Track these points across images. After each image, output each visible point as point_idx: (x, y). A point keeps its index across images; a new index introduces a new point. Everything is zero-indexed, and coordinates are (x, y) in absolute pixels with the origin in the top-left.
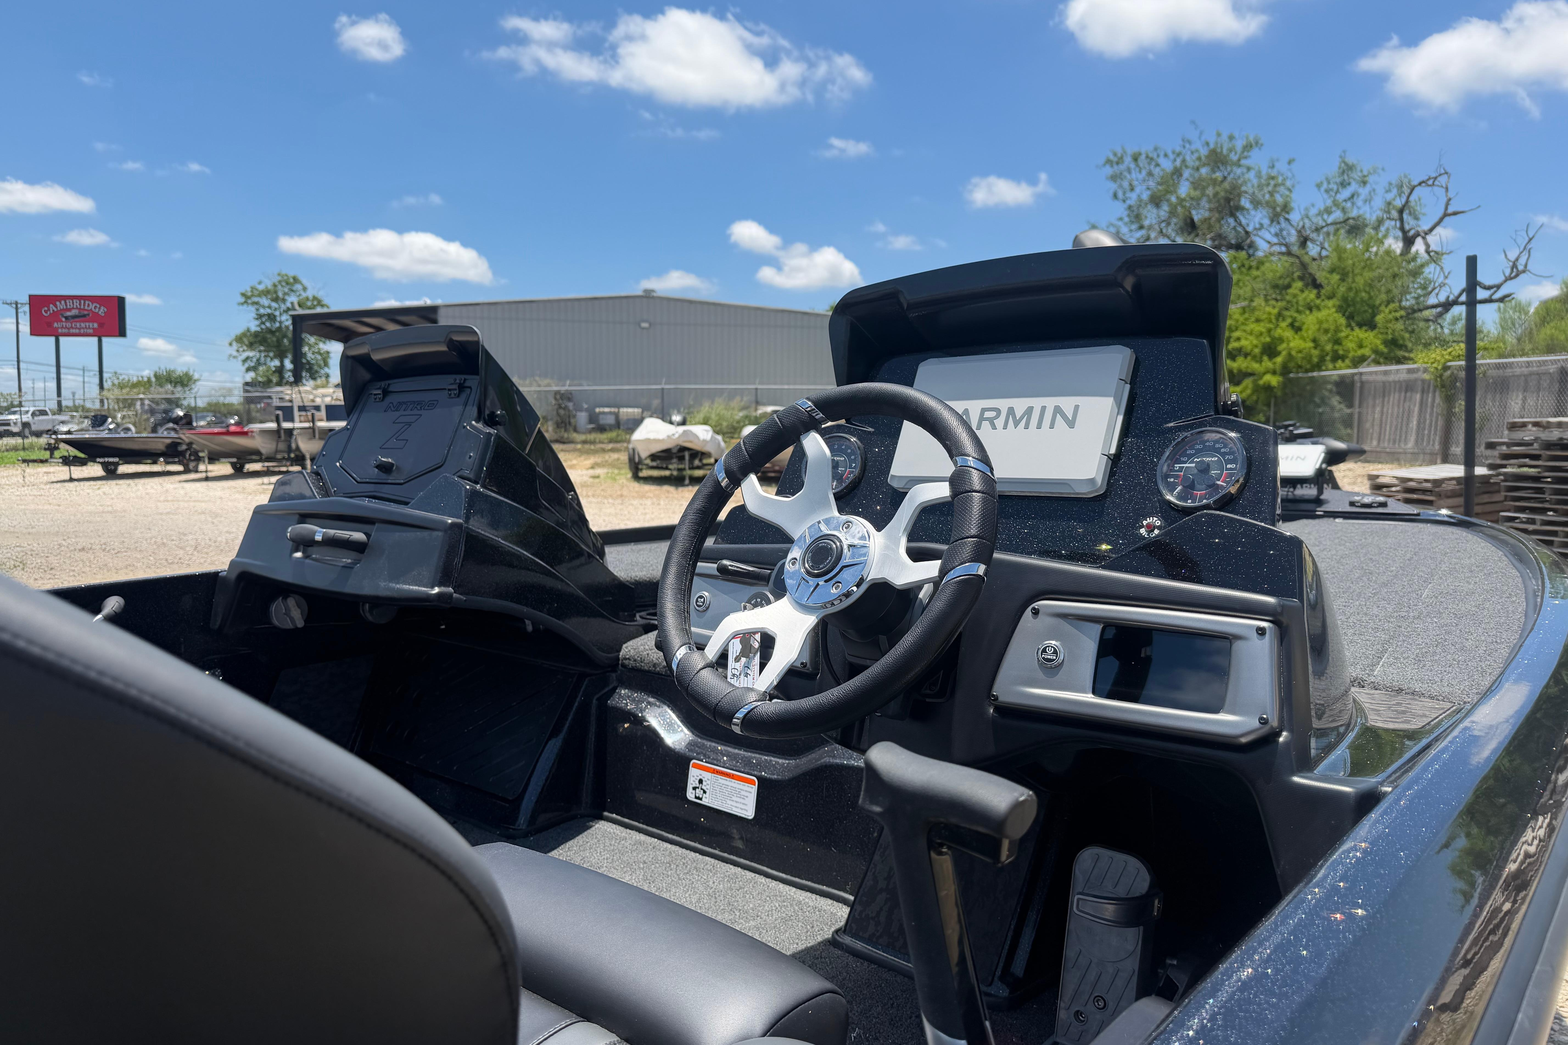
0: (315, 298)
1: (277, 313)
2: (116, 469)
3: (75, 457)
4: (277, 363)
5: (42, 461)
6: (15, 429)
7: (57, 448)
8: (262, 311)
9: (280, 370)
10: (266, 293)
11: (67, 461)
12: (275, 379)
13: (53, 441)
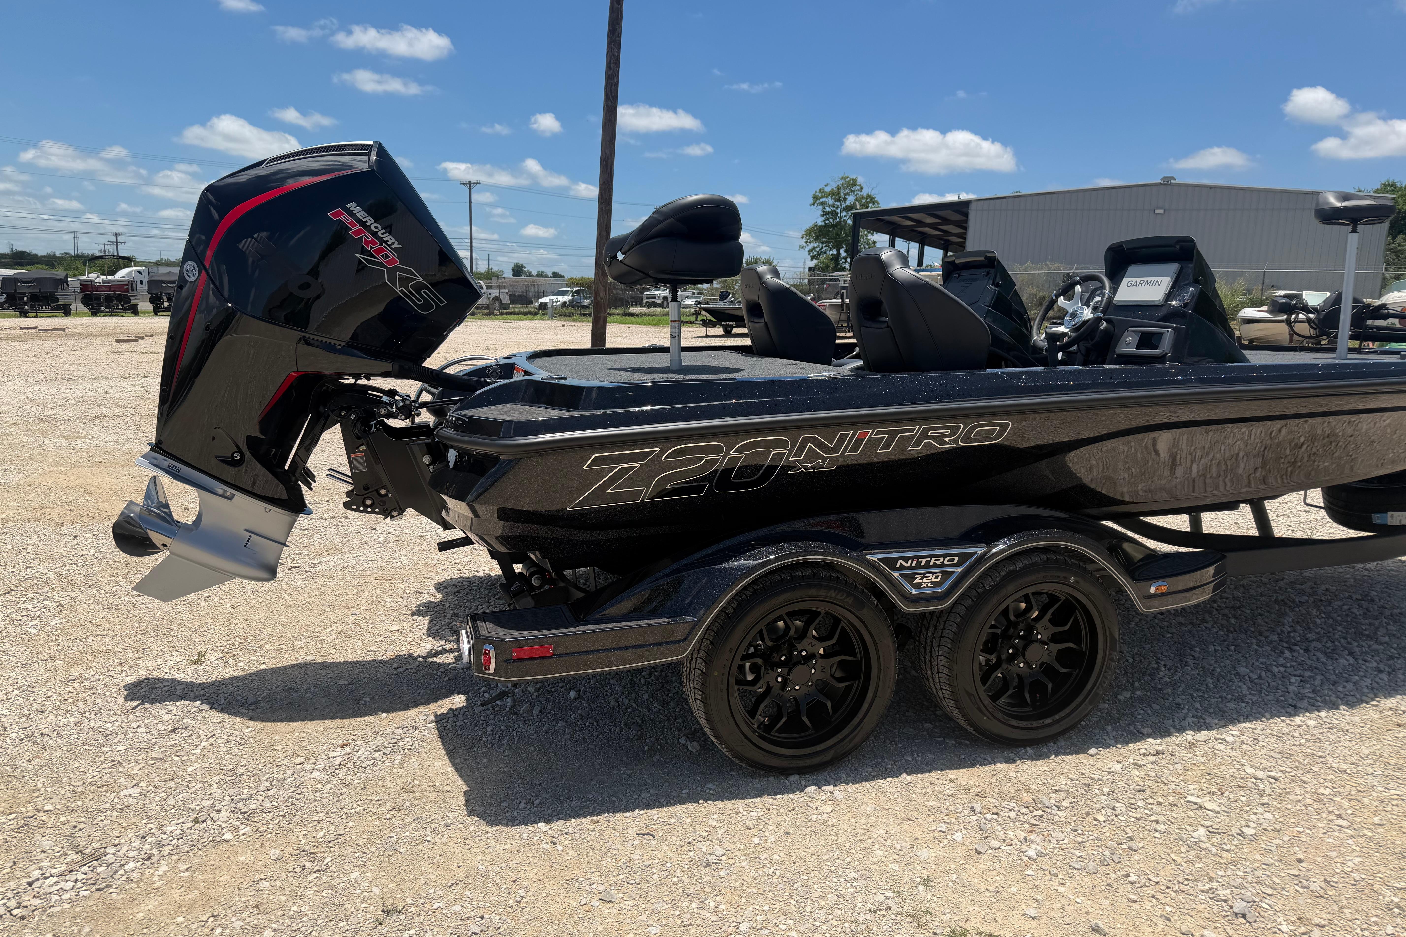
0: (869, 196)
1: (839, 211)
2: (731, 331)
3: (710, 320)
4: (834, 252)
5: (691, 323)
6: (659, 302)
7: (700, 314)
8: (828, 209)
9: (836, 258)
10: (832, 194)
11: (706, 324)
12: (832, 266)
13: (698, 309)
